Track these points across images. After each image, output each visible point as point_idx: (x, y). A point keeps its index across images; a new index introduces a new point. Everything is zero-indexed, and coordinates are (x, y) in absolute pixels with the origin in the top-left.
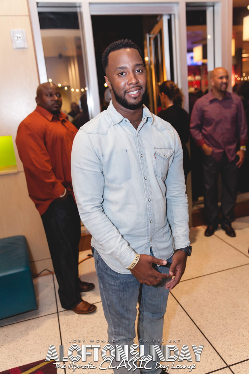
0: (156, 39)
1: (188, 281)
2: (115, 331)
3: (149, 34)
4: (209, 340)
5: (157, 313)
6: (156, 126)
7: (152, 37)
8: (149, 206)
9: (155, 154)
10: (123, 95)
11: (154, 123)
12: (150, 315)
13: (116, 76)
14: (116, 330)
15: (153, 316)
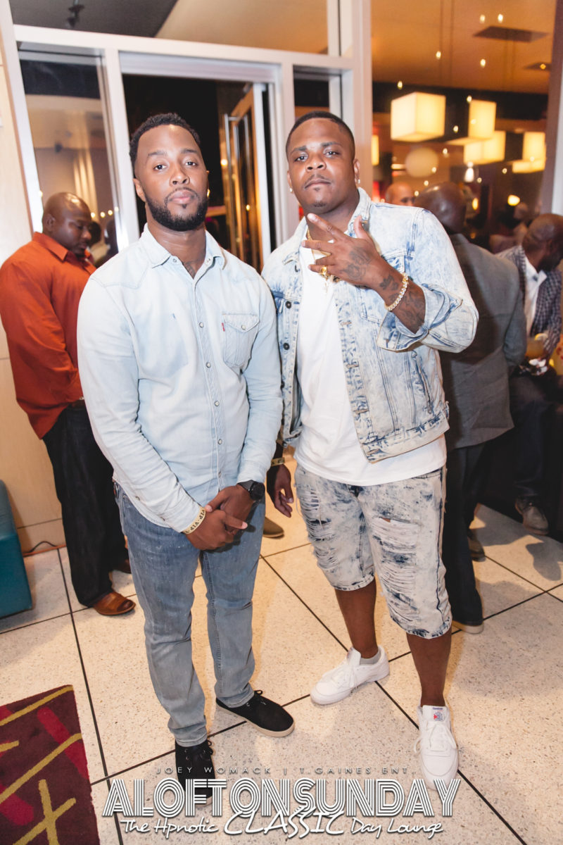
0: (241, 126)
1: (301, 548)
2: (156, 628)
3: (230, 115)
4: (337, 637)
5: (237, 601)
6: (229, 274)
7: (234, 121)
8: (216, 414)
9: (223, 324)
10: (164, 204)
11: (225, 268)
12: (225, 604)
13: (149, 170)
14: (158, 626)
15: (230, 605)
